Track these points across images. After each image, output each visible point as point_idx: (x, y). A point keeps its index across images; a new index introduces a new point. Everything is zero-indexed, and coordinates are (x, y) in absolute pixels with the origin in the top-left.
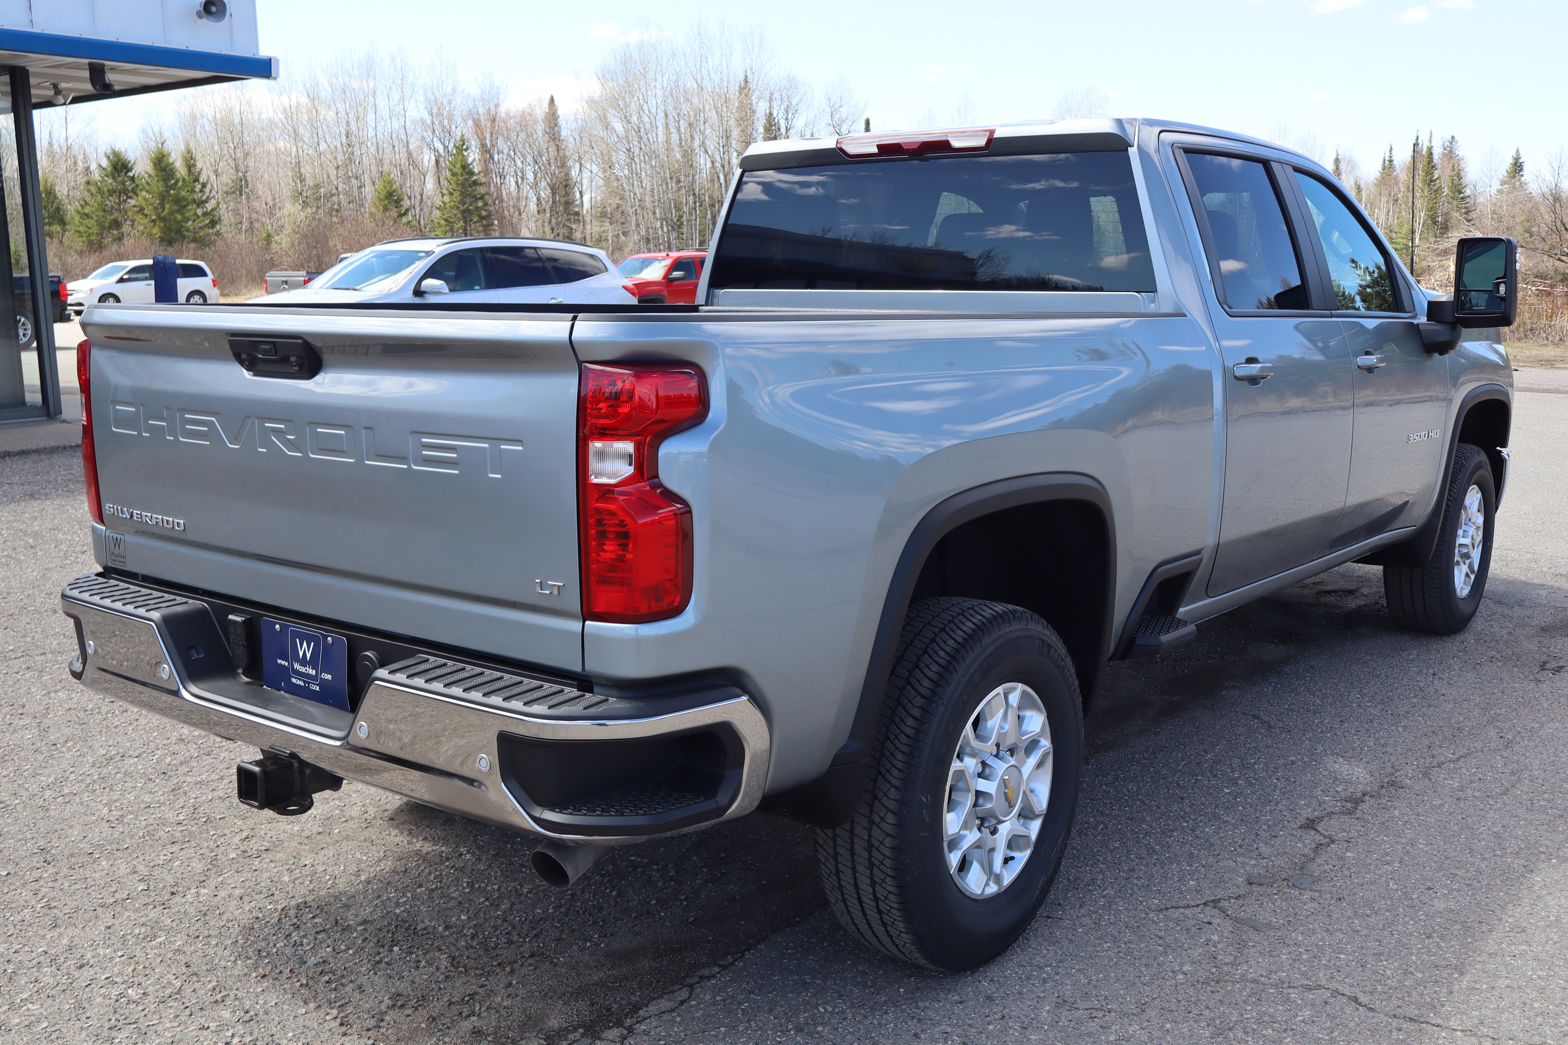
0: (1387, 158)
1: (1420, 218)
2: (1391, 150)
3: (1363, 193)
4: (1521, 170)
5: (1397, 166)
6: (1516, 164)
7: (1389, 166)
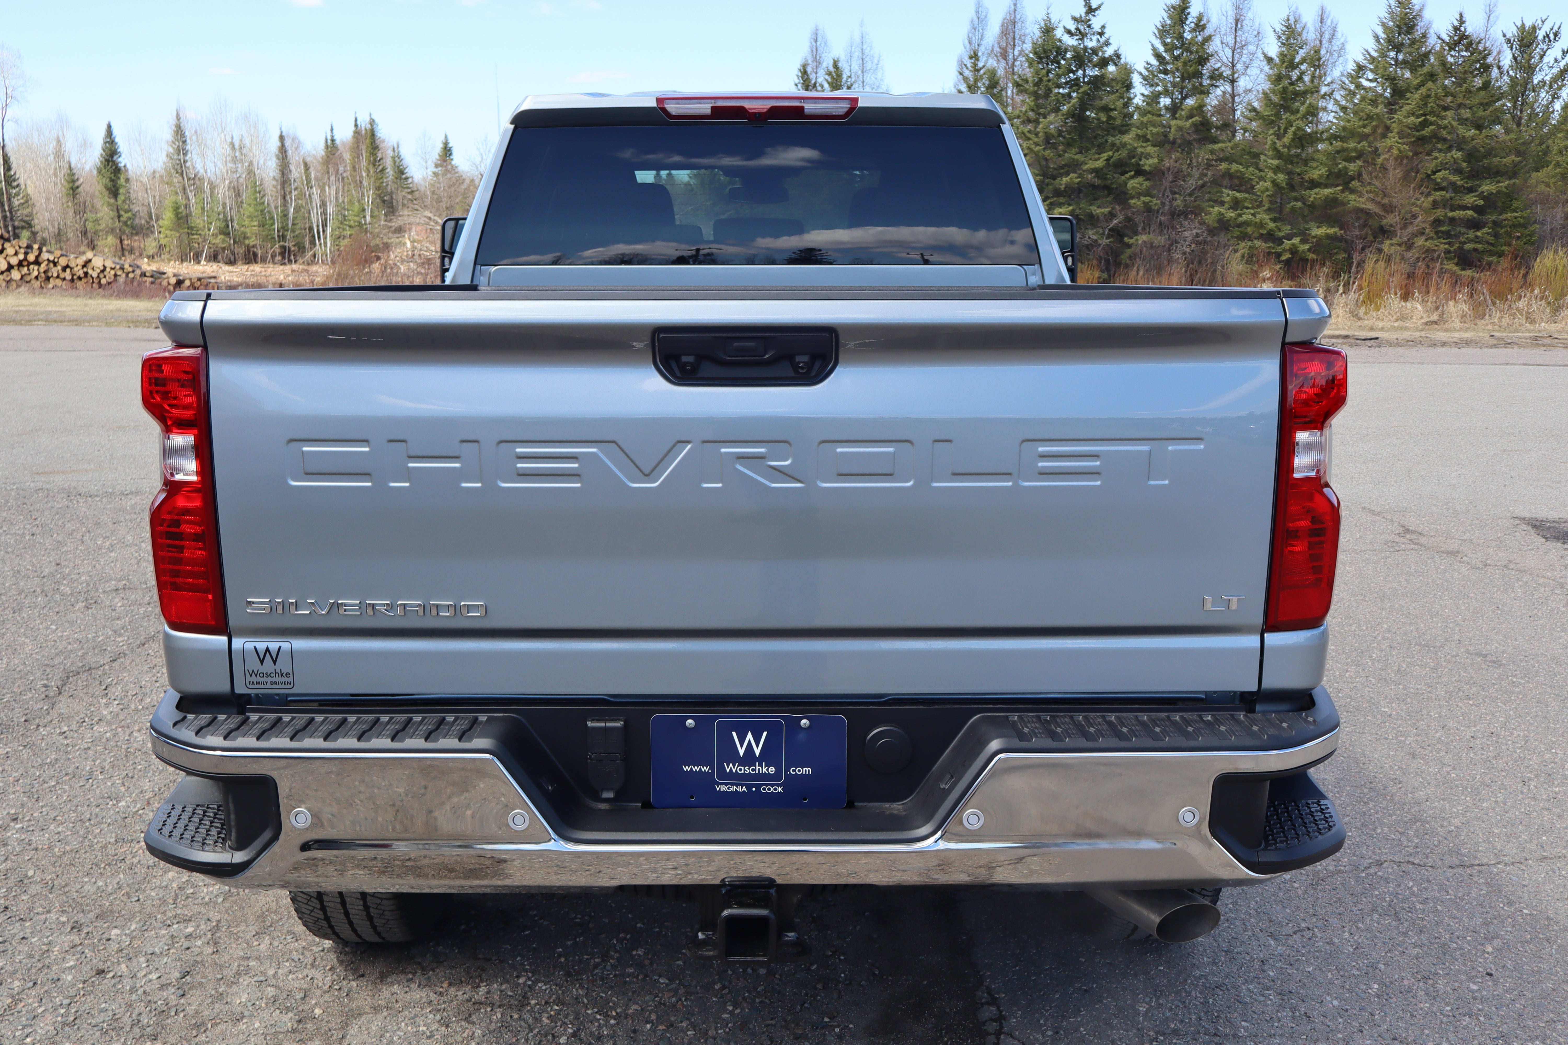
0: (329, 138)
1: (368, 197)
2: (332, 130)
3: (311, 169)
4: (451, 154)
5: (340, 147)
6: (445, 148)
7: (331, 146)
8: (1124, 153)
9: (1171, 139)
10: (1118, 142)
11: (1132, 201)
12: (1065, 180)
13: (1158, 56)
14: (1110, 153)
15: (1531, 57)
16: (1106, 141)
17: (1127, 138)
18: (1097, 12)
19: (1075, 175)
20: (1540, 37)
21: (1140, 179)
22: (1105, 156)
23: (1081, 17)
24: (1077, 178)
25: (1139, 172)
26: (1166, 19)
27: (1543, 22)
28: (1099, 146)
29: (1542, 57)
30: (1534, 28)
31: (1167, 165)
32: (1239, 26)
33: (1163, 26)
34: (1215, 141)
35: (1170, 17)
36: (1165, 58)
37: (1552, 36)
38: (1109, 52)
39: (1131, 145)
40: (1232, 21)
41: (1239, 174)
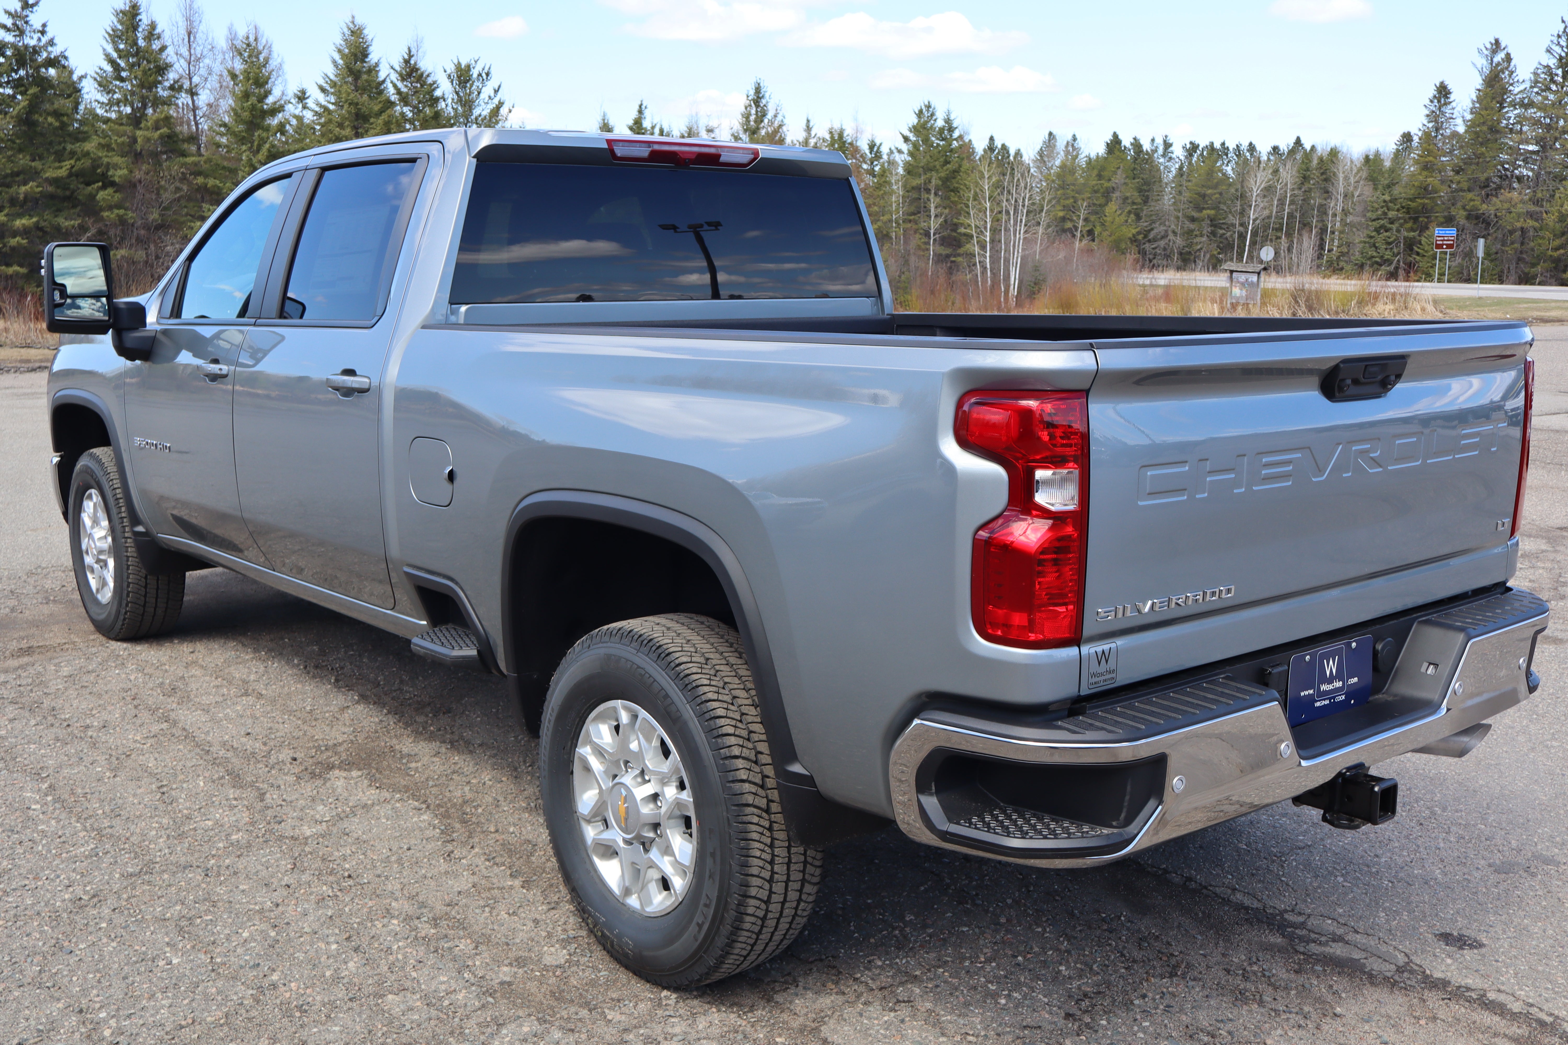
8: (86, 163)
9: (139, 150)
10: (79, 150)
11: (105, 214)
12: (23, 189)
13: (112, 62)
14: (72, 162)
15: (471, 93)
16: (64, 149)
17: (89, 146)
18: (35, 8)
19: (35, 184)
20: (475, 76)
21: (110, 190)
22: (67, 164)
23: (16, 11)
24: (37, 187)
25: (108, 183)
26: (116, 23)
27: (476, 62)
28: (56, 153)
29: (479, 93)
30: (468, 67)
31: (138, 177)
32: (192, 38)
33: (113, 30)
34: (184, 154)
35: (120, 22)
36: (119, 65)
37: (484, 75)
38: (55, 51)
39: (95, 154)
40: (183, 32)
41: (216, 189)
